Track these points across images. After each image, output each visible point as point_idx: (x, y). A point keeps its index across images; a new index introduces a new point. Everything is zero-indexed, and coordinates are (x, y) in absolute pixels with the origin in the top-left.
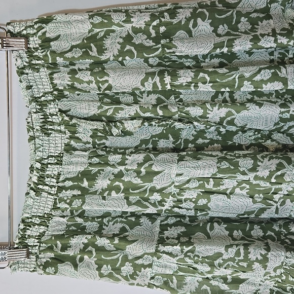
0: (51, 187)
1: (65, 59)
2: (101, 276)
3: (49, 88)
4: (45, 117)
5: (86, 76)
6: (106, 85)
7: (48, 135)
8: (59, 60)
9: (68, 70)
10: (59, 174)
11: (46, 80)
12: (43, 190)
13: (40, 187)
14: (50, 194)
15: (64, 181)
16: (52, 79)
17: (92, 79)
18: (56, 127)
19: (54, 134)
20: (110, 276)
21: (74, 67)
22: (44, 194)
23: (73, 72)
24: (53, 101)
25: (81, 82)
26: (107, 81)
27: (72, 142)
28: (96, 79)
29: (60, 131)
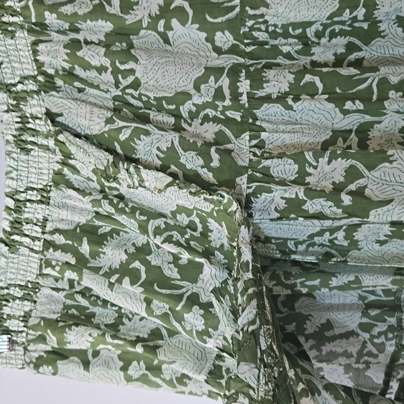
0: (33, 239)
1: (61, 16)
2: (129, 379)
3: (31, 70)
4: (24, 119)
5: (96, 57)
6: (131, 79)
7: (28, 152)
8: (50, 18)
9: (66, 39)
10: (46, 220)
11: (27, 53)
12: (21, 244)
13: (16, 237)
14: (32, 250)
15: (52, 233)
16: (35, 52)
17: (106, 62)
18: (40, 140)
19: (36, 152)
20: (143, 379)
21: (75, 36)
22: (23, 250)
23: (75, 45)
24: (38, 93)
25: (87, 66)
26: (132, 71)
27: (66, 171)
28: (113, 64)
29: (47, 148)
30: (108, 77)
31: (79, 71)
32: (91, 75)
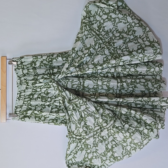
30: (33, 73)
31: (29, 73)
32: (31, 73)
